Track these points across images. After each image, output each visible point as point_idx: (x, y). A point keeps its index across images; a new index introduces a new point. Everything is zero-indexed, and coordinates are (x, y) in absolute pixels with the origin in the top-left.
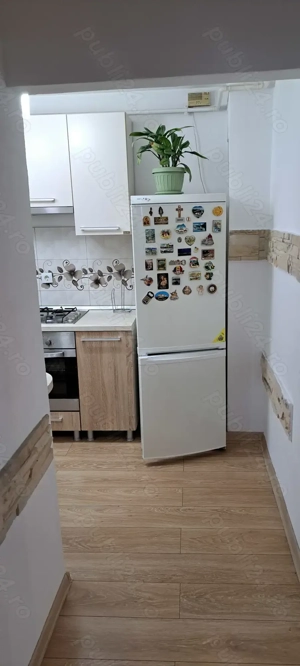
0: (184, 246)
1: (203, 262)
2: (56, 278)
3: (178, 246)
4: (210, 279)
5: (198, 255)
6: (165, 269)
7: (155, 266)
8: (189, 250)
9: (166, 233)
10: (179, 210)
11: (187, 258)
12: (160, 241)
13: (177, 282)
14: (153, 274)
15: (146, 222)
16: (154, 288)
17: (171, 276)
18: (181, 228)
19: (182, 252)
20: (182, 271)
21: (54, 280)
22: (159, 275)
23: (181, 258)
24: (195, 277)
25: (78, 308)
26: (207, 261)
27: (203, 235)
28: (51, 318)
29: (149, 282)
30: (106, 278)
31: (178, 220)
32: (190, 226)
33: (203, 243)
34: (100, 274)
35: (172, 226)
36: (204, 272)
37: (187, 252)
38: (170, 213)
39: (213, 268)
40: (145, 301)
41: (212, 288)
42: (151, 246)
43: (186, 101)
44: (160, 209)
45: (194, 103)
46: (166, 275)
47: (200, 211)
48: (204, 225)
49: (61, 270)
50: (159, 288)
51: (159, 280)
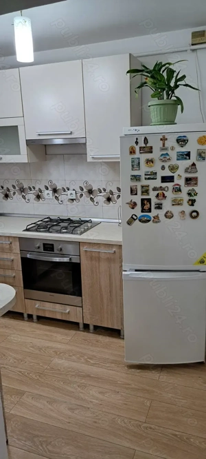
0: (167, 173)
1: (185, 189)
2: (79, 195)
3: (161, 174)
4: (192, 205)
5: (182, 182)
6: (148, 194)
7: (139, 192)
8: (173, 177)
9: (149, 161)
10: (164, 139)
11: (170, 185)
12: (144, 169)
13: (159, 207)
14: (137, 199)
15: (132, 152)
16: (138, 211)
17: (154, 201)
18: (165, 158)
19: (164, 179)
20: (164, 196)
21: (76, 196)
22: (143, 200)
23: (164, 185)
24: (177, 203)
25: (92, 219)
26: (191, 188)
27: (187, 163)
28: (66, 228)
29: (134, 205)
30: (115, 196)
31: (162, 149)
32: (173, 155)
33: (186, 171)
34: (111, 193)
35: (156, 155)
36: (186, 198)
37: (171, 179)
38: (155, 143)
39: (196, 194)
40: (129, 223)
41: (194, 214)
42: (136, 173)
43: (189, 39)
44: (146, 139)
45: (198, 40)
46: (149, 200)
47: (185, 141)
48: (188, 154)
49: (82, 189)
50: (142, 212)
51: (143, 204)
